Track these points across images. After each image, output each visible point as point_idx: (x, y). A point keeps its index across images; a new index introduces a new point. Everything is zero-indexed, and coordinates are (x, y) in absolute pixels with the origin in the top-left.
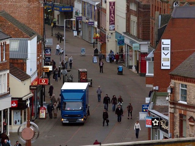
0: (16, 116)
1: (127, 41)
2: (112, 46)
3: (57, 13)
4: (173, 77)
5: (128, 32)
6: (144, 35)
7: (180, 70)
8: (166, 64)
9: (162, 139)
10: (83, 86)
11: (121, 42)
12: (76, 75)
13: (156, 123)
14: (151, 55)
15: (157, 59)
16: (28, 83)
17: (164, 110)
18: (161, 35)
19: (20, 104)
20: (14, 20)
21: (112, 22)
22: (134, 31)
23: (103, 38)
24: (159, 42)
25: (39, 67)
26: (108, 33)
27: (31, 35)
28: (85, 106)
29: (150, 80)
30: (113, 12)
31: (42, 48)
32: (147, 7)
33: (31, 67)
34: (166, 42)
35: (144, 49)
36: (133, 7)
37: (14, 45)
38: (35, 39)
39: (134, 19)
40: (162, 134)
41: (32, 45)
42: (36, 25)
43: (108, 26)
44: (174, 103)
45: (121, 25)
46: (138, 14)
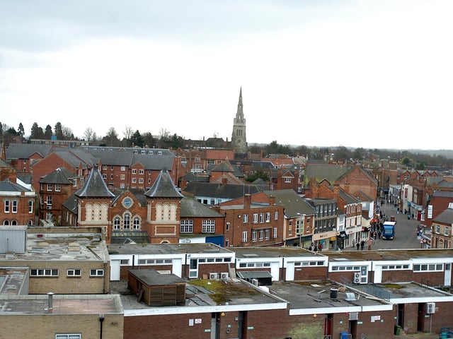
0: (364, 235)
1: (412, 205)
2: (405, 207)
3: (382, 192)
4: (433, 222)
5: (413, 201)
6: (420, 203)
7: (437, 219)
8: (430, 216)
9: (427, 249)
10: (393, 223)
11: (410, 206)
12: (390, 219)
13: (425, 241)
14: (423, 212)
15: (426, 214)
16: (369, 221)
17: (429, 236)
18: (428, 203)
19: (366, 230)
20: (364, 194)
21: (406, 197)
22: (416, 201)
23: (402, 203)
24: (427, 206)
25: (374, 214)
26: (404, 202)
27: (371, 201)
28: (393, 232)
29: (422, 223)
30: (406, 193)
31: (376, 206)
32: (422, 191)
33: (371, 214)
34: (430, 207)
35: (420, 209)
36: (416, 191)
37: (364, 204)
38: (373, 203)
39: (416, 196)
40: (427, 246)
41: (372, 205)
42: (374, 196)
43: (404, 198)
44: (433, 233)
45: (410, 198)
46: (418, 194)
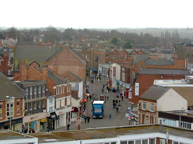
0: (74, 115)
1: (121, 83)
2: (114, 85)
3: (91, 71)
4: (140, 99)
5: (121, 79)
6: (128, 81)
7: (142, 96)
8: (137, 93)
9: (135, 125)
10: (102, 102)
11: (118, 84)
12: (99, 98)
13: (132, 118)
14: (131, 90)
15: (133, 91)
16: (79, 101)
17: (136, 112)
18: (135, 81)
19: (75, 110)
20: (73, 74)
21: (114, 75)
22: (124, 79)
23: (110, 82)
24: (134, 84)
25: (84, 94)
26: (112, 80)
27: (80, 81)
28: (103, 111)
29: (130, 100)
30: (115, 71)
31: (85, 86)
32: (129, 69)
33: (80, 94)
34: (137, 84)
35: (128, 87)
36: (123, 69)
37: (73, 85)
38: (82, 82)
39: (124, 74)
40: (135, 123)
41: (81, 85)
42: (83, 76)
43: (113, 77)
44: (140, 110)
45: (118, 77)
46: (126, 72)
